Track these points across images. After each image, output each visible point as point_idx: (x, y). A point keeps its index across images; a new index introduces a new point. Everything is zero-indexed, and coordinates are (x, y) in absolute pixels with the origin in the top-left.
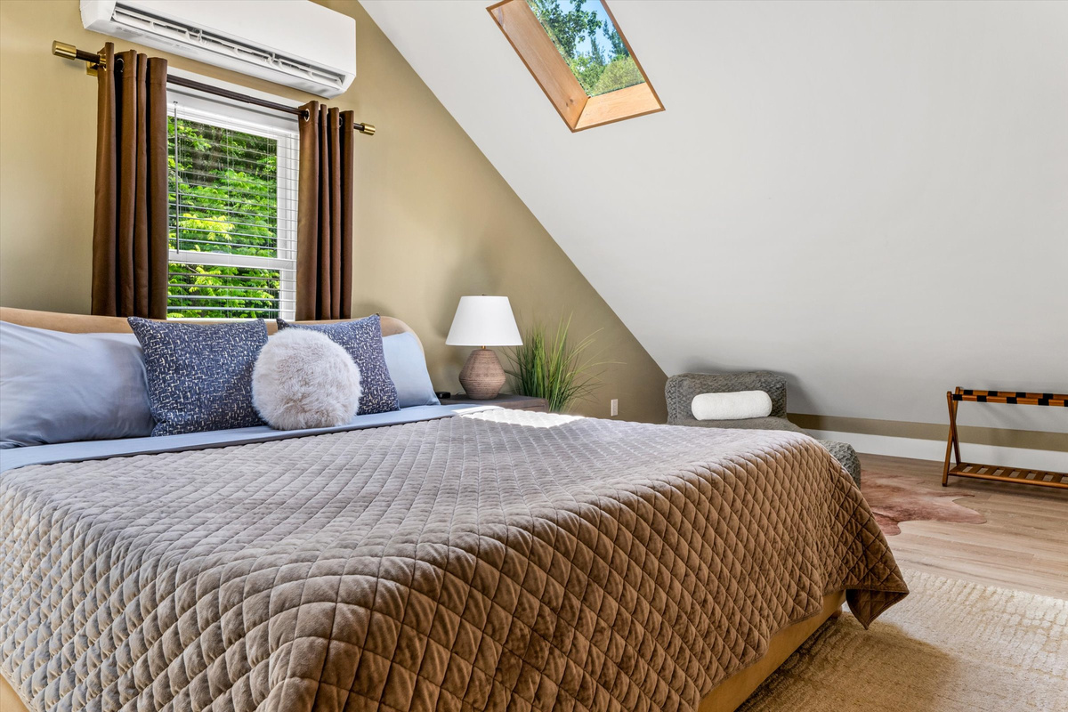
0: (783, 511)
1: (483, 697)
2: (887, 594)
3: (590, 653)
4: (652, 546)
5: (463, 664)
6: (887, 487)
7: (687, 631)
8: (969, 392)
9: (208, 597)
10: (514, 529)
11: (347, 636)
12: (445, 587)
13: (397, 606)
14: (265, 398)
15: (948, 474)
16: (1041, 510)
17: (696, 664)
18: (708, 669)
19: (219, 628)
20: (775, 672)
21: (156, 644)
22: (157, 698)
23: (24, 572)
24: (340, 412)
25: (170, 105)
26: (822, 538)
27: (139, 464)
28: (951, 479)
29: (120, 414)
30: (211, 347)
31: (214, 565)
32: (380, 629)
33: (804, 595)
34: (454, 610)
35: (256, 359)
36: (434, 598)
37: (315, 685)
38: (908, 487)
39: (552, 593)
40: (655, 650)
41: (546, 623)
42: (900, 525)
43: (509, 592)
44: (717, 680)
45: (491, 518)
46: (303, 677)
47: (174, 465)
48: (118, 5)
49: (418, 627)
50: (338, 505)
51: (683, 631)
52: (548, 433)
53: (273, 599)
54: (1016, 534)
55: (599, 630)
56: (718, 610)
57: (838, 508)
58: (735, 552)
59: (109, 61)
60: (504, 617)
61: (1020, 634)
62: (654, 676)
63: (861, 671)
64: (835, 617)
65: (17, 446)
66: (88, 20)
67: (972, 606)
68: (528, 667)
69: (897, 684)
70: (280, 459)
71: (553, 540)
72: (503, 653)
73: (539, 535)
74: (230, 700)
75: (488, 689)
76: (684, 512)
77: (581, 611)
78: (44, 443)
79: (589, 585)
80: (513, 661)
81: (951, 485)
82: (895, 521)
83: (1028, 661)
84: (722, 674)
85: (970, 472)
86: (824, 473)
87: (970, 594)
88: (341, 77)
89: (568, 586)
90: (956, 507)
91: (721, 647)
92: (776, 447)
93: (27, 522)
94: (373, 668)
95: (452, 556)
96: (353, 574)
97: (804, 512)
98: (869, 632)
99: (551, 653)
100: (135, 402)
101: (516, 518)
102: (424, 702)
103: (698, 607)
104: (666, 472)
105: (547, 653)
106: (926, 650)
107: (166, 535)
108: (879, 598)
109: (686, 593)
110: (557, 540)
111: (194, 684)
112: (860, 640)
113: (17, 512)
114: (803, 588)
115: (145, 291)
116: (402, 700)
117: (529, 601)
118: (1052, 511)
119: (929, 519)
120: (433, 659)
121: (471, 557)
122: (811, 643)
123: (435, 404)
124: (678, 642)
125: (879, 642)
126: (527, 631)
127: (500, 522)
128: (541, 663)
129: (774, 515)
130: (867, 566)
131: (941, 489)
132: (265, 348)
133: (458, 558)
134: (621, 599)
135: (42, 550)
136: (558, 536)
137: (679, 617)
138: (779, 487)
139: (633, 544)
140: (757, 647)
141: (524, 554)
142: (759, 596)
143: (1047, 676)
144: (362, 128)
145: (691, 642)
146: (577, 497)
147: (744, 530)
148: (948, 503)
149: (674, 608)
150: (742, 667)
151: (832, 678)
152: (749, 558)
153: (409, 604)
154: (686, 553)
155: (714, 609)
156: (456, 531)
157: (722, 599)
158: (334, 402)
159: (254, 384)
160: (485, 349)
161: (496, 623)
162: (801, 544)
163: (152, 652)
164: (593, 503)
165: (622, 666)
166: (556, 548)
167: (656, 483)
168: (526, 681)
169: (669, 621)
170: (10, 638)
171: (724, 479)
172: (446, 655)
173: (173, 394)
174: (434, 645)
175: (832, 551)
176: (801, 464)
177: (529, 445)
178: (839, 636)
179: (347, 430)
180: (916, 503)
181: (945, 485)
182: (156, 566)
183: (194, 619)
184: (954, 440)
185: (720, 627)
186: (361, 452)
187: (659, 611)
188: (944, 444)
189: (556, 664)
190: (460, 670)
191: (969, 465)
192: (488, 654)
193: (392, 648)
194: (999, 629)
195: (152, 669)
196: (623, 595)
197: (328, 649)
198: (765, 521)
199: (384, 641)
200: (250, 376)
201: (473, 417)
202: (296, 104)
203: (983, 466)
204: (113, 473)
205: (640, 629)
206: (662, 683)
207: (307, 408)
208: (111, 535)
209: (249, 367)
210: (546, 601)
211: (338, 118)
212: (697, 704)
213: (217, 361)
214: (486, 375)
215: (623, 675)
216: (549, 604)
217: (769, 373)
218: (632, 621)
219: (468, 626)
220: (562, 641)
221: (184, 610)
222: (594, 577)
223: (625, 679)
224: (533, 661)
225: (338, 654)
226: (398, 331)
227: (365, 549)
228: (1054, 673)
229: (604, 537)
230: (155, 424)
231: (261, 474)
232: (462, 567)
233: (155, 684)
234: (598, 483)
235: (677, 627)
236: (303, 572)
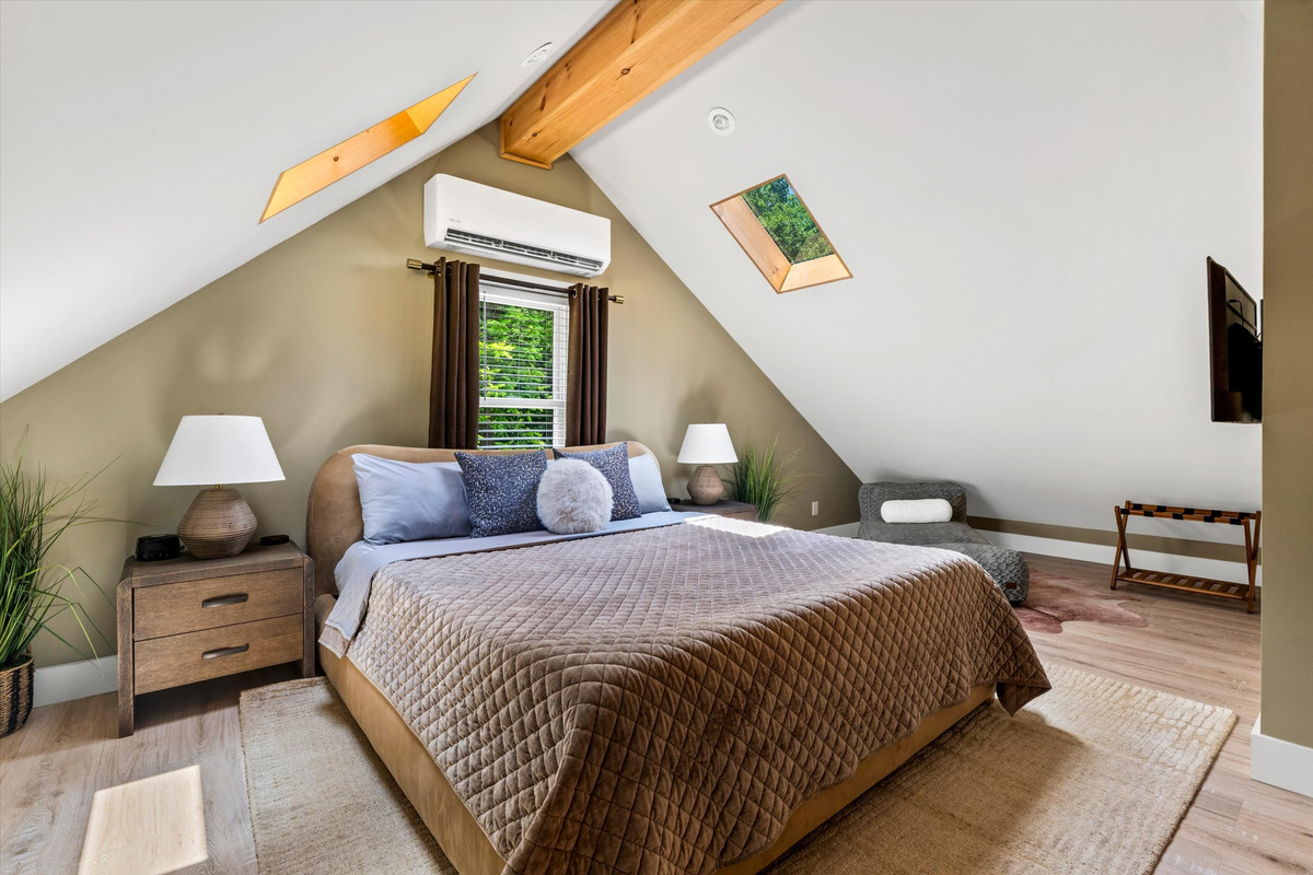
0: (936, 619)
1: (695, 749)
2: (1031, 688)
3: (770, 724)
4: (821, 647)
5: (681, 726)
6: (1057, 587)
7: (848, 711)
8: (1138, 507)
9: (523, 671)
10: (717, 635)
11: (609, 704)
12: (670, 675)
13: (639, 687)
14: (546, 510)
15: (1116, 578)
16: (1204, 618)
17: (855, 736)
18: (865, 740)
19: (531, 691)
20: (929, 745)
21: (491, 697)
22: (492, 731)
23: (403, 637)
24: (598, 521)
25: (481, 294)
26: (973, 640)
27: (466, 561)
28: (1119, 584)
29: (450, 521)
30: (509, 473)
31: (526, 649)
32: (629, 701)
33: (953, 686)
34: (676, 690)
35: (539, 482)
36: (663, 683)
37: (590, 734)
38: (1077, 589)
39: (743, 680)
40: (821, 724)
41: (739, 701)
42: (1063, 624)
43: (713, 679)
44: (873, 749)
45: (702, 626)
46: (583, 729)
47: (488, 564)
48: (450, 231)
49: (652, 701)
50: (599, 604)
51: (844, 711)
52: (753, 543)
53: (564, 677)
54: (1174, 639)
55: (777, 708)
56: (875, 696)
57: (990, 615)
58: (891, 652)
59: (442, 269)
60: (710, 697)
61: (1154, 730)
62: (820, 743)
63: (1004, 750)
64: (988, 703)
65: (386, 543)
66: (429, 241)
67: (1115, 703)
68: (725, 731)
69: (1032, 763)
70: (557, 559)
71: (745, 643)
72: (708, 721)
73: (735, 640)
74: (538, 738)
75: (698, 744)
76: (848, 621)
77: (765, 694)
78: (402, 541)
79: (771, 675)
80: (715, 726)
81: (1120, 589)
82: (1059, 620)
83: (1156, 754)
84: (877, 744)
85: (1137, 578)
86: (977, 587)
87: (1115, 691)
88: (599, 263)
89: (755, 676)
90: (1120, 610)
91: (877, 724)
92: (932, 566)
93: (403, 604)
94: (624, 726)
95: (675, 653)
96: (612, 663)
97: (956, 619)
98: (1014, 719)
99: (742, 722)
100: (459, 512)
101: (719, 626)
102: (655, 749)
103: (857, 693)
104: (835, 590)
105: (739, 722)
106: (1064, 737)
107: (493, 624)
108: (1023, 691)
109: (847, 682)
110: (748, 643)
111: (515, 725)
112: (1007, 724)
113: (395, 596)
114: (953, 681)
115: (464, 429)
116: (641, 748)
117: (727, 686)
118: (1215, 619)
119: (1091, 620)
120: (662, 723)
121: (688, 655)
122: (964, 723)
123: (668, 510)
124: (840, 719)
125: (1024, 727)
126: (725, 706)
127: (708, 630)
128: (735, 729)
129: (928, 623)
130: (1016, 664)
131: (1109, 592)
132: (546, 472)
133: (679, 655)
134: (795, 687)
135: (414, 624)
136: (749, 640)
137: (841, 700)
138: (933, 600)
139: (805, 647)
140: (909, 726)
141: (724, 653)
142: (912, 686)
143: (1170, 769)
144: (614, 299)
145: (851, 719)
146: (766, 610)
147: (900, 635)
148: (1113, 606)
149: (837, 694)
150: (895, 740)
151: (977, 755)
152: (903, 657)
153: (647, 686)
154: (848, 653)
155: (871, 695)
156: (678, 635)
157: (879, 688)
158: (593, 514)
159: (538, 499)
160: (707, 465)
161: (704, 700)
162: (952, 645)
163: (489, 702)
164: (776, 616)
165: (795, 734)
166: (747, 649)
167: (826, 599)
168: (724, 741)
169: (833, 703)
170: (395, 681)
171: (884, 595)
172: (670, 720)
173: (484, 507)
174: (663, 714)
175: (983, 651)
176: (954, 580)
177: (738, 554)
178: (989, 720)
179: (603, 535)
180: (1082, 605)
181: (1113, 588)
182: (489, 646)
183: (515, 682)
184: (1123, 548)
185: (876, 708)
186: (613, 556)
187: (825, 696)
188: (1114, 550)
189: (745, 730)
190: (679, 731)
191: (1138, 571)
192: (698, 720)
193: (636, 714)
194: (1135, 725)
195: (489, 713)
196: (796, 683)
197: (597, 712)
198: (919, 627)
199: (631, 709)
200: (535, 494)
201: (696, 524)
202: (566, 285)
203: (1153, 573)
204: (450, 569)
205: (809, 708)
206: (827, 748)
207: (575, 518)
208: (459, 621)
209: (535, 487)
210: (739, 686)
211: (597, 293)
212: (856, 766)
213: (513, 483)
214: (708, 486)
215: (795, 740)
216: (741, 688)
217: (951, 483)
218: (803, 703)
219: (685, 701)
220: (750, 715)
221: (508, 677)
222: (775, 669)
223: (797, 744)
224: (729, 727)
225: (603, 716)
226: (640, 453)
227: (619, 646)
228: (1177, 767)
229: (783, 640)
230: (472, 529)
231: (546, 574)
232: (681, 661)
233: (491, 722)
234: (783, 597)
235: (839, 708)
236: (581, 660)
